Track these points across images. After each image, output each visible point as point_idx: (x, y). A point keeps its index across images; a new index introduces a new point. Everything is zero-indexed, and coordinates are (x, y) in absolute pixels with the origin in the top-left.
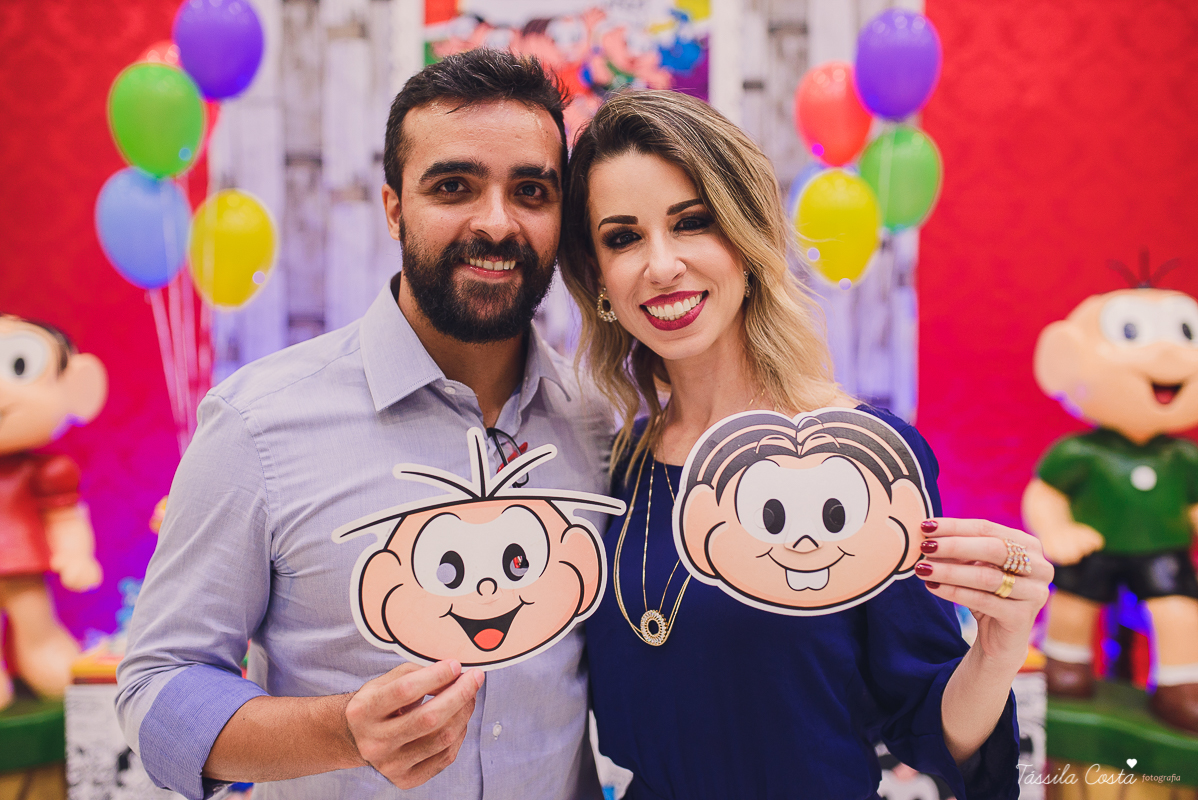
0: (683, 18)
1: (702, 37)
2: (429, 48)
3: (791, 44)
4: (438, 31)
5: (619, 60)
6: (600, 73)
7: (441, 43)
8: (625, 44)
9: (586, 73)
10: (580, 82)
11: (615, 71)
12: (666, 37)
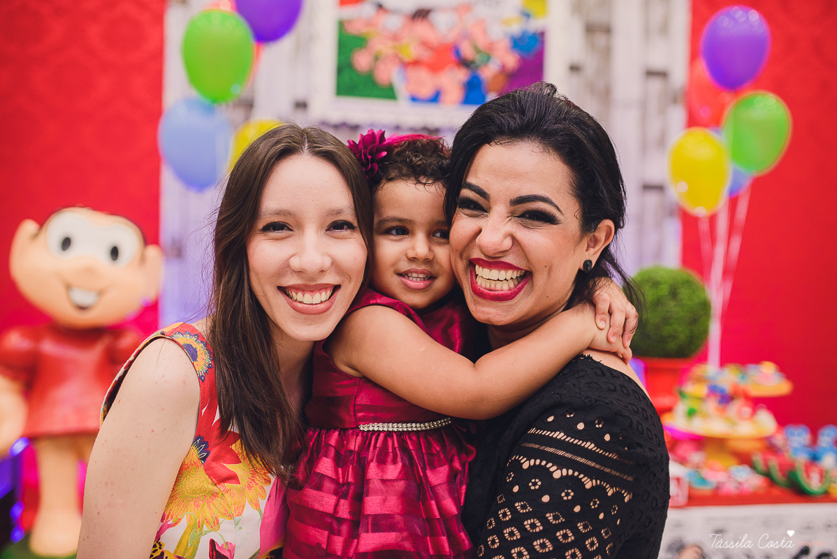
0: (527, 15)
1: (540, 30)
2: (342, 25)
3: (601, 39)
4: (350, 12)
5: (481, 42)
6: (467, 51)
7: (350, 22)
8: (485, 31)
9: (456, 50)
10: (453, 57)
11: (477, 50)
12: (516, 28)
